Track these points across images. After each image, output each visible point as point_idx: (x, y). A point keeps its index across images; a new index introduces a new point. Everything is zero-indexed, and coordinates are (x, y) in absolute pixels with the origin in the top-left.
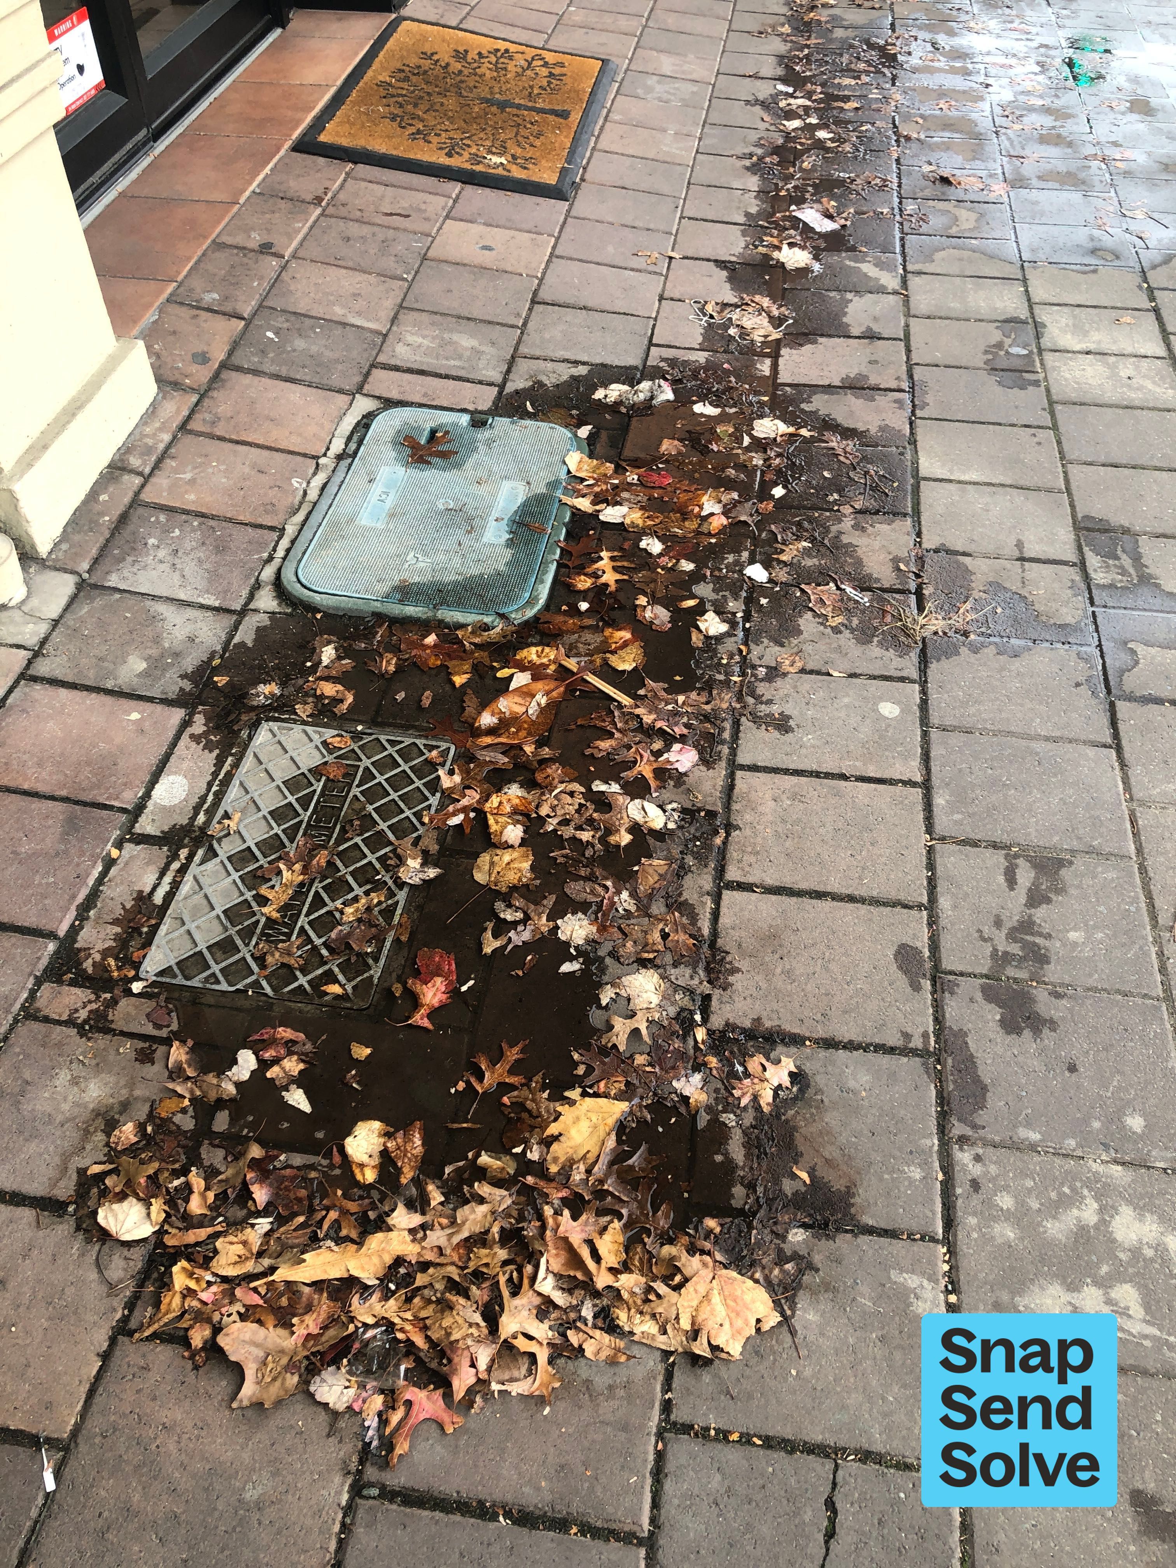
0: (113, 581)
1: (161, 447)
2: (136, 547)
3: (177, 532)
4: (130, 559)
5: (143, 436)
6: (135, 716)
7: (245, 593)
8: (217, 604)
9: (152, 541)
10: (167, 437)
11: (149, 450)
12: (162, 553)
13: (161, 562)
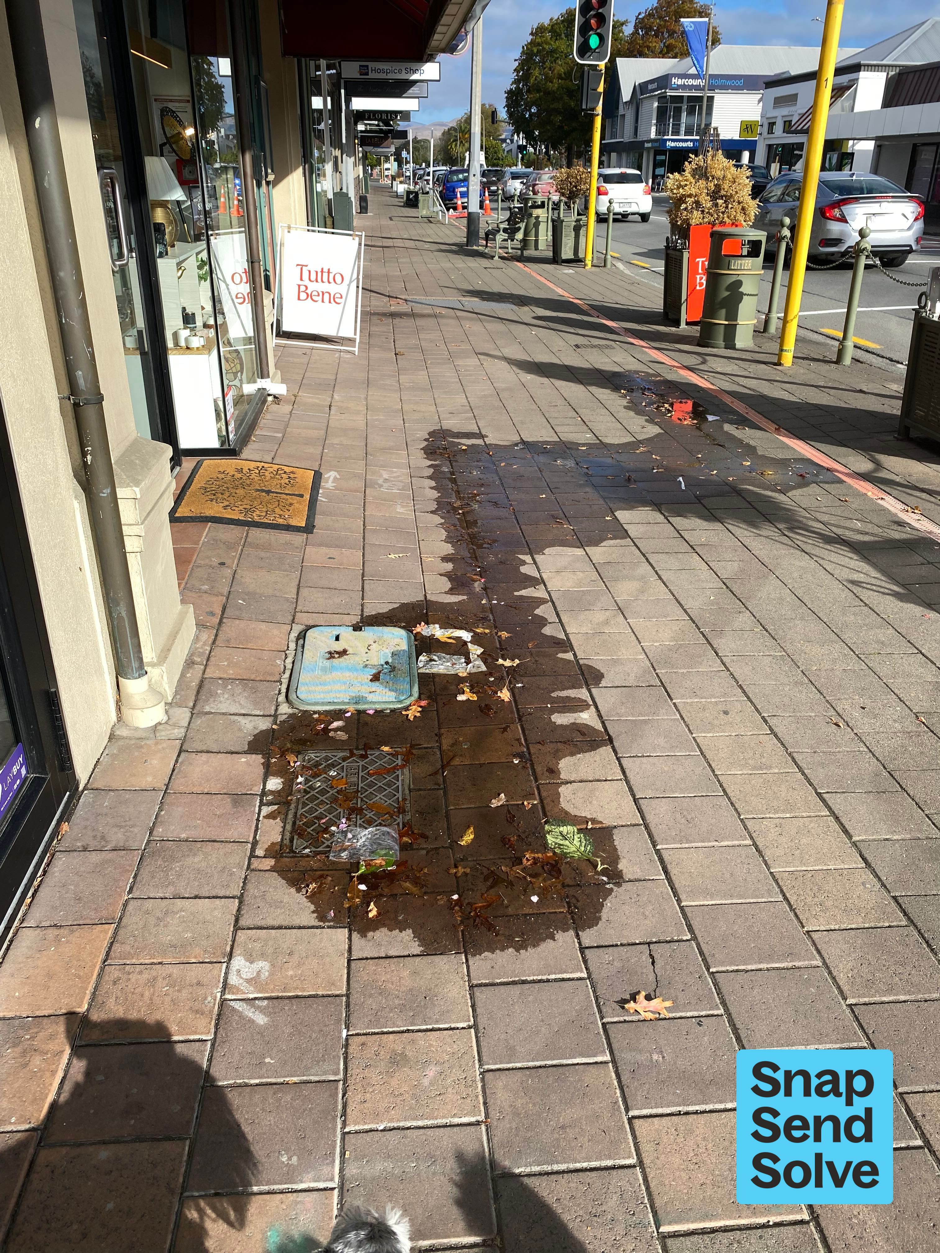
0: (207, 709)
1: (207, 652)
2: (212, 695)
3: (230, 687)
4: (212, 700)
5: (196, 649)
6: (243, 760)
7: (273, 708)
8: (261, 713)
9: (219, 691)
10: (209, 648)
11: (201, 655)
12: (226, 696)
13: (227, 699)
